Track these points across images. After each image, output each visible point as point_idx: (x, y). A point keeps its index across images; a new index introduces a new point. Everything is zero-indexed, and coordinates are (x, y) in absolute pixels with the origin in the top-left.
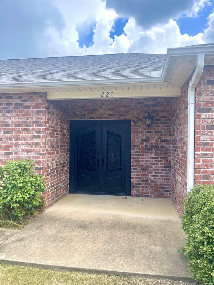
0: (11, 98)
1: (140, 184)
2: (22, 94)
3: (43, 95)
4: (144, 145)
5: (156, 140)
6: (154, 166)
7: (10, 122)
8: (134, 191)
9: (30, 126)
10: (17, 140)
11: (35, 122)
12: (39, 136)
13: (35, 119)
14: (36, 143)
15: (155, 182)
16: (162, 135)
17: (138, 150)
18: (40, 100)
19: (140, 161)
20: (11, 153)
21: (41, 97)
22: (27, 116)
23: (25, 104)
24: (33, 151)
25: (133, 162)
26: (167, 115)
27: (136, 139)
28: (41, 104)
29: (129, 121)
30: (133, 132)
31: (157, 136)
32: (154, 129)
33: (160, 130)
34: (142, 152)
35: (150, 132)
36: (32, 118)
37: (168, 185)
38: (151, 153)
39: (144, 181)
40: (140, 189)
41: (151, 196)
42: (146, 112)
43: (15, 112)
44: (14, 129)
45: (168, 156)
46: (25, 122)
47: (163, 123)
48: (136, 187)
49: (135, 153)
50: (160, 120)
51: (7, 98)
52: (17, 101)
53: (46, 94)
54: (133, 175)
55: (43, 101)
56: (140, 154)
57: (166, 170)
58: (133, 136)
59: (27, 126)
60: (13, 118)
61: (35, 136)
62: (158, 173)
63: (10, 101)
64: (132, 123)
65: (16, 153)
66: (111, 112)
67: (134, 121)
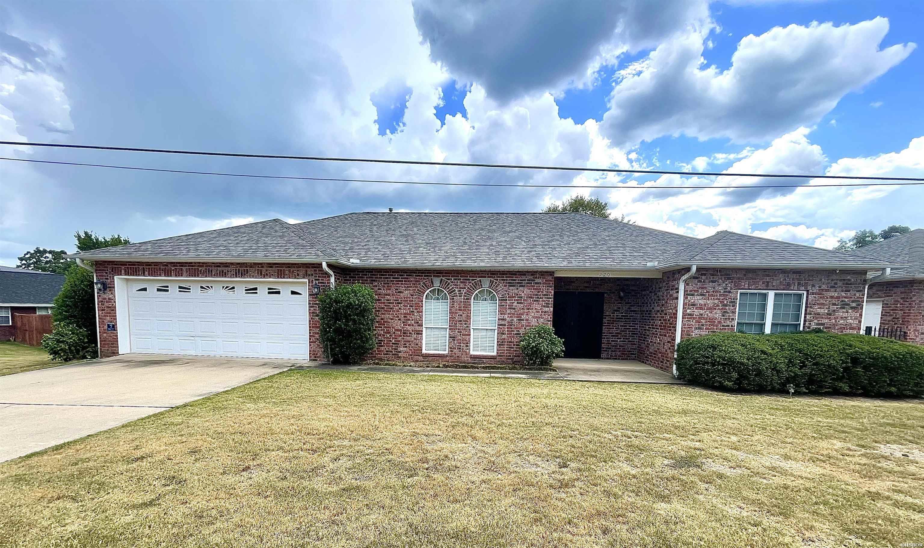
0: (525, 275)
1: (610, 348)
2: (534, 272)
3: (551, 273)
4: (615, 315)
5: (626, 311)
6: (623, 333)
7: (523, 295)
8: (603, 355)
9: (541, 298)
10: (528, 309)
11: (545, 295)
12: (548, 307)
13: (544, 293)
14: (545, 312)
15: (623, 346)
16: (631, 306)
17: (609, 319)
18: (550, 278)
19: (611, 328)
20: (523, 320)
21: (551, 275)
22: (539, 290)
23: (537, 281)
24: (542, 318)
25: (605, 329)
26: (636, 289)
27: (608, 309)
28: (551, 281)
29: (603, 294)
30: (606, 303)
31: (627, 307)
32: (625, 301)
33: (630, 301)
34: (613, 321)
35: (621, 303)
36: (542, 292)
37: (634, 349)
38: (621, 321)
39: (613, 346)
40: (610, 352)
41: (619, 359)
42: (618, 285)
43: (527, 286)
44: (526, 300)
45: (636, 324)
46: (536, 295)
47: (633, 295)
48: (606, 351)
49: (607, 322)
50: (630, 293)
51: (521, 275)
52: (531, 277)
53: (553, 272)
54: (604, 341)
55: (552, 278)
56: (612, 322)
57: (632, 336)
58: (605, 307)
59: (538, 298)
60: (525, 292)
61: (544, 307)
62: (627, 339)
63: (524, 277)
64: (605, 295)
65: (527, 320)
66: (586, 285)
67: (607, 293)
